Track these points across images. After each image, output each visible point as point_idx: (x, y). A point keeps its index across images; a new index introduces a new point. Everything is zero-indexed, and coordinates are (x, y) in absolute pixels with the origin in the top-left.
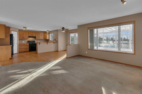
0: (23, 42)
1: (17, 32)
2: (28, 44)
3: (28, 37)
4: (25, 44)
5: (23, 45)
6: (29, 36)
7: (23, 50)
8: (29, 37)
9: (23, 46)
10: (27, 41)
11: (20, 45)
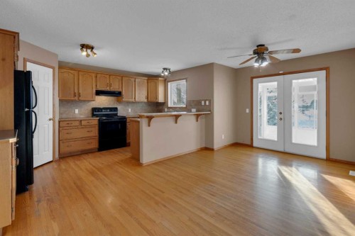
0: (77, 111)
1: (53, 68)
2: (95, 121)
3: (94, 91)
4: (83, 123)
5: (77, 123)
6: (100, 88)
7: (76, 147)
8: (99, 93)
9: (77, 127)
10: (90, 108)
11: (63, 126)
